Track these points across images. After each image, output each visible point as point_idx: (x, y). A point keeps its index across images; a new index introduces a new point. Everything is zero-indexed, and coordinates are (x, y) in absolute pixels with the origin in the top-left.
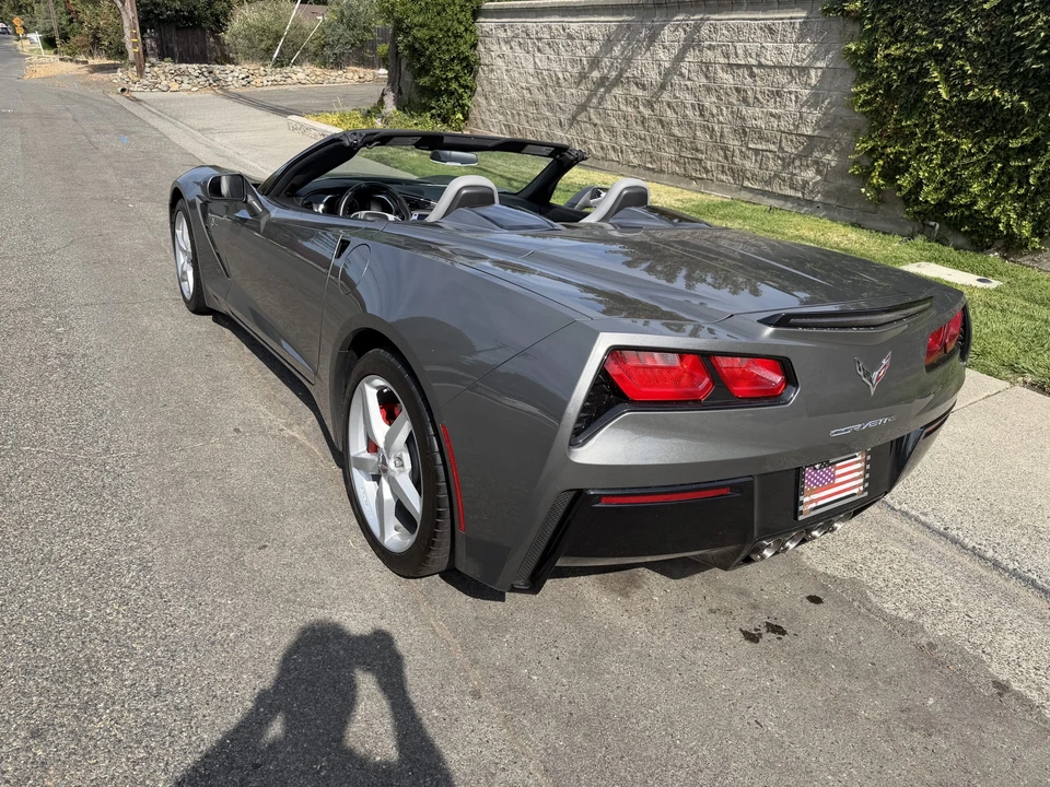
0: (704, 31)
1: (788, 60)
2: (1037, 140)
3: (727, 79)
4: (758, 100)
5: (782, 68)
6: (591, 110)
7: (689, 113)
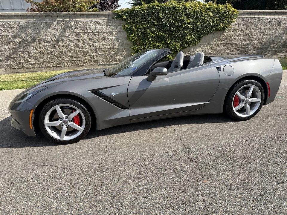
0: (72, 23)
1: (105, 30)
3: (86, 37)
4: (99, 41)
5: (104, 32)
6: (20, 53)
7: (73, 47)
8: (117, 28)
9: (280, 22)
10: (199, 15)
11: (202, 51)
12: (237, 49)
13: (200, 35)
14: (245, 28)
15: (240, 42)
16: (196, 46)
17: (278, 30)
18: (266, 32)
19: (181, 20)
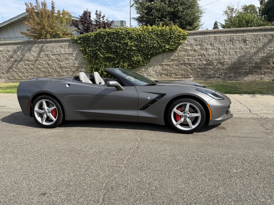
0: (44, 48)
1: (67, 52)
2: (118, 61)
3: (54, 57)
4: (63, 61)
5: (66, 54)
6: (14, 68)
7: (45, 65)
8: (76, 50)
9: (244, 41)
11: (153, 71)
12: (192, 69)
13: (147, 56)
14: (199, 48)
15: (194, 62)
16: (147, 66)
17: (243, 49)
18: (227, 51)
19: (125, 43)
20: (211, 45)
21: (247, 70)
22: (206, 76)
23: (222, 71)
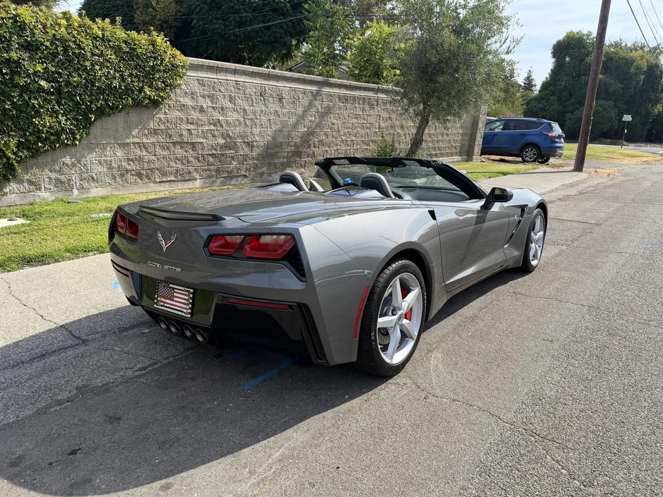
9: (280, 98)
10: (73, 53)
11: (100, 163)
12: (198, 158)
13: (86, 114)
14: (210, 104)
15: (202, 140)
16: (79, 149)
18: (256, 118)
19: (9, 60)
20: (231, 99)
21: (285, 160)
22: (224, 175)
23: (251, 162)
